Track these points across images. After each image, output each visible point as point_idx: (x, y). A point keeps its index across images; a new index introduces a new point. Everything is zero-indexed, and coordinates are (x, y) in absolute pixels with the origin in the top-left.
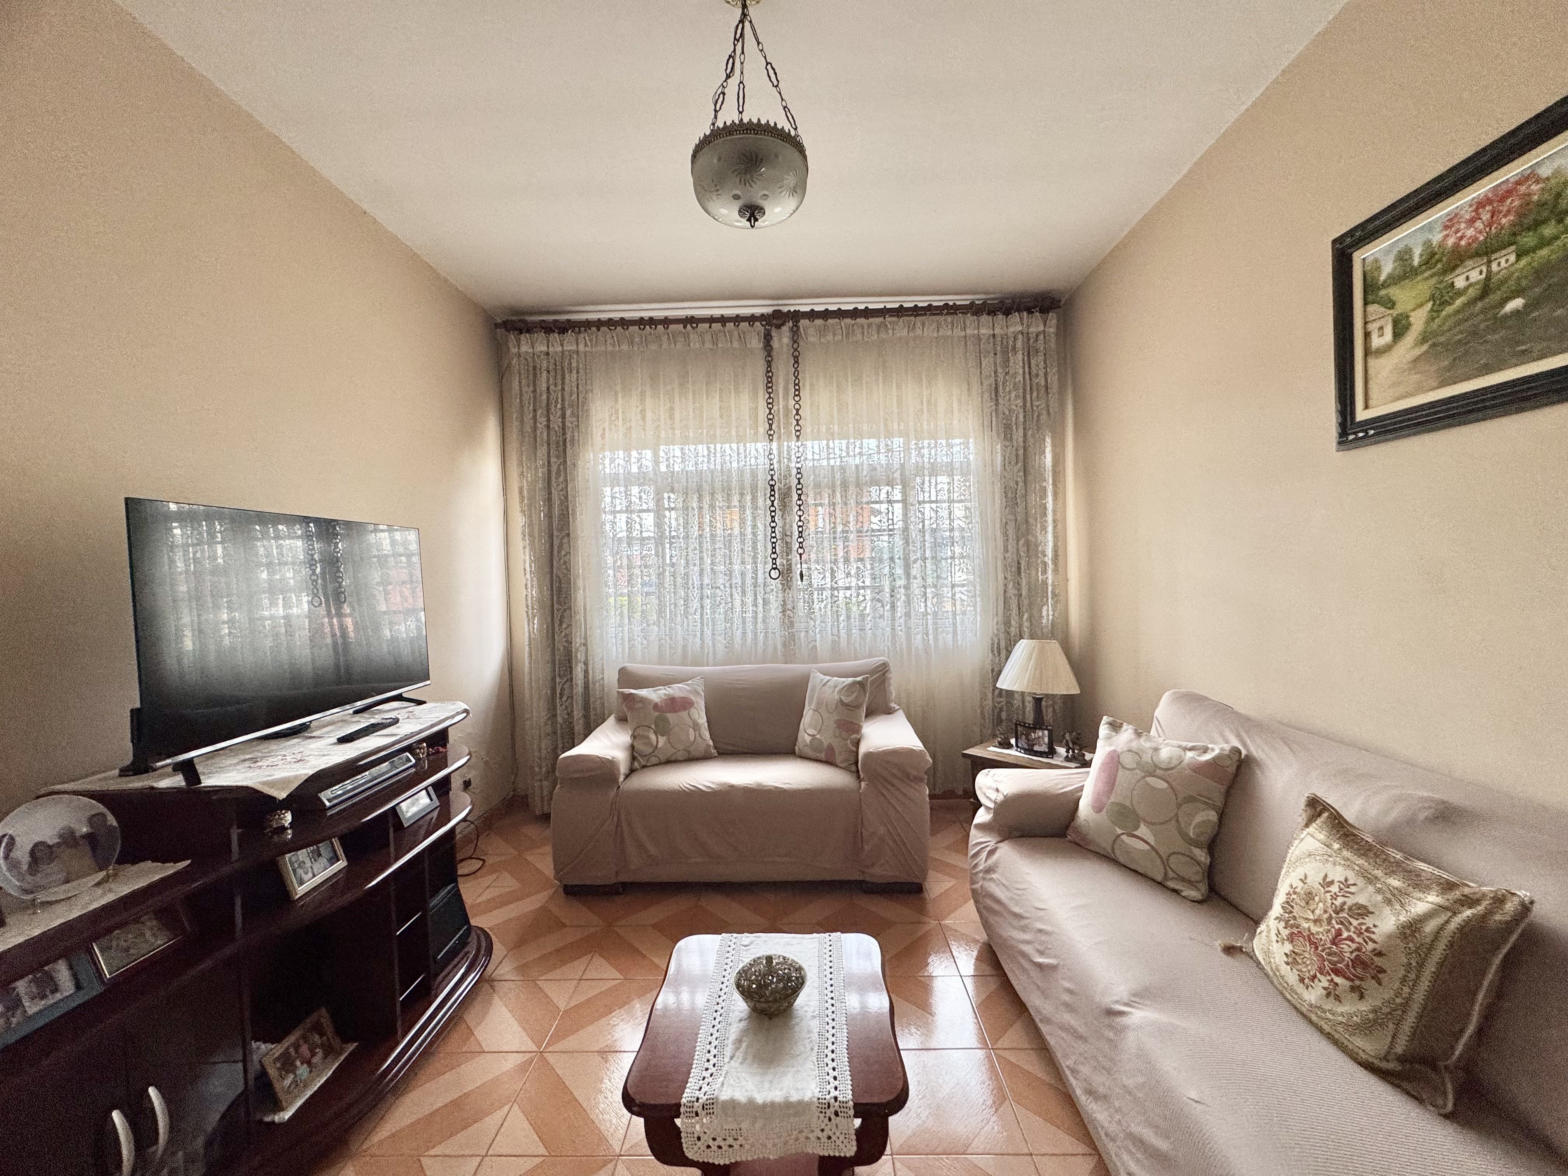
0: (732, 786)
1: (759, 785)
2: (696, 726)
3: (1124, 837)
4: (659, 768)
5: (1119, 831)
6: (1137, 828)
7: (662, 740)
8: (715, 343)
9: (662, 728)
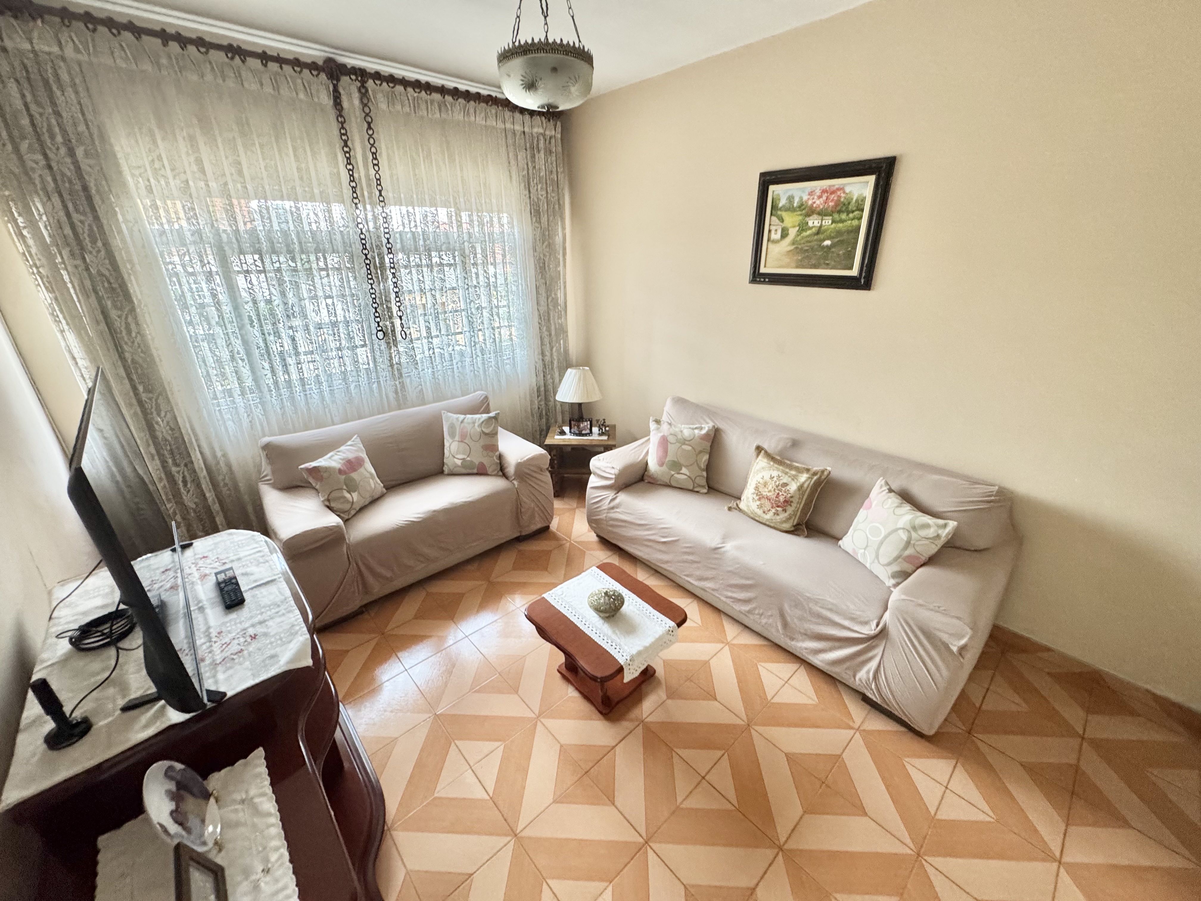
0: (434, 511)
1: (453, 504)
3: (676, 475)
5: (673, 473)
6: (681, 469)
7: (355, 495)
8: (276, 88)
9: (351, 486)
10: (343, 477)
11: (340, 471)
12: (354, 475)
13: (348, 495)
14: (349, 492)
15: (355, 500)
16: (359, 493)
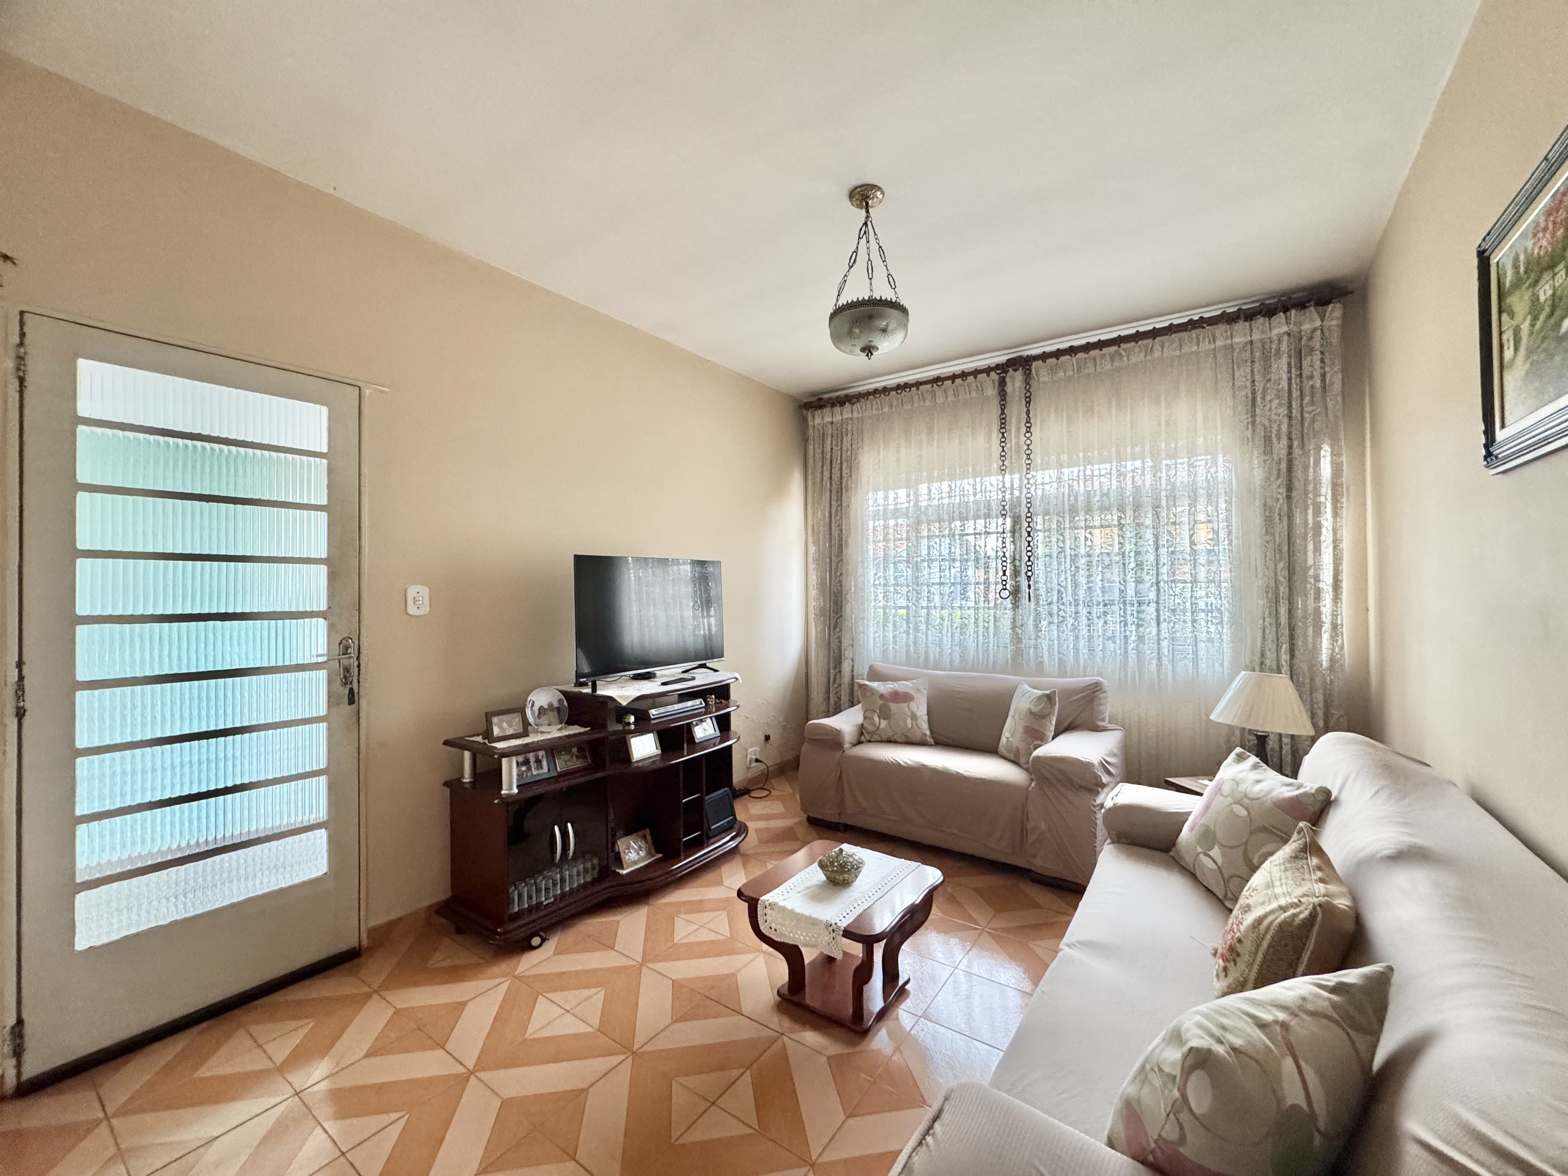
2: (914, 717)
3: (1202, 856)
4: (880, 745)
5: (1200, 850)
6: (1211, 848)
7: (884, 723)
8: (956, 395)
9: (885, 714)
10: (881, 702)
11: (882, 696)
12: (893, 706)
13: (876, 719)
14: (879, 717)
15: (882, 726)
16: (889, 723)
